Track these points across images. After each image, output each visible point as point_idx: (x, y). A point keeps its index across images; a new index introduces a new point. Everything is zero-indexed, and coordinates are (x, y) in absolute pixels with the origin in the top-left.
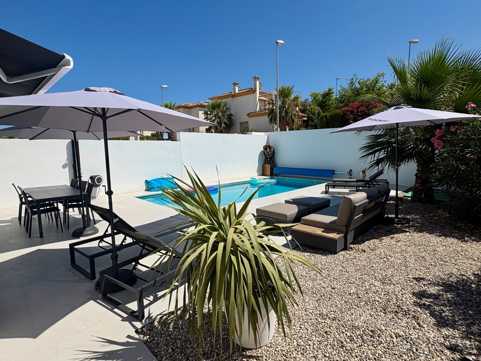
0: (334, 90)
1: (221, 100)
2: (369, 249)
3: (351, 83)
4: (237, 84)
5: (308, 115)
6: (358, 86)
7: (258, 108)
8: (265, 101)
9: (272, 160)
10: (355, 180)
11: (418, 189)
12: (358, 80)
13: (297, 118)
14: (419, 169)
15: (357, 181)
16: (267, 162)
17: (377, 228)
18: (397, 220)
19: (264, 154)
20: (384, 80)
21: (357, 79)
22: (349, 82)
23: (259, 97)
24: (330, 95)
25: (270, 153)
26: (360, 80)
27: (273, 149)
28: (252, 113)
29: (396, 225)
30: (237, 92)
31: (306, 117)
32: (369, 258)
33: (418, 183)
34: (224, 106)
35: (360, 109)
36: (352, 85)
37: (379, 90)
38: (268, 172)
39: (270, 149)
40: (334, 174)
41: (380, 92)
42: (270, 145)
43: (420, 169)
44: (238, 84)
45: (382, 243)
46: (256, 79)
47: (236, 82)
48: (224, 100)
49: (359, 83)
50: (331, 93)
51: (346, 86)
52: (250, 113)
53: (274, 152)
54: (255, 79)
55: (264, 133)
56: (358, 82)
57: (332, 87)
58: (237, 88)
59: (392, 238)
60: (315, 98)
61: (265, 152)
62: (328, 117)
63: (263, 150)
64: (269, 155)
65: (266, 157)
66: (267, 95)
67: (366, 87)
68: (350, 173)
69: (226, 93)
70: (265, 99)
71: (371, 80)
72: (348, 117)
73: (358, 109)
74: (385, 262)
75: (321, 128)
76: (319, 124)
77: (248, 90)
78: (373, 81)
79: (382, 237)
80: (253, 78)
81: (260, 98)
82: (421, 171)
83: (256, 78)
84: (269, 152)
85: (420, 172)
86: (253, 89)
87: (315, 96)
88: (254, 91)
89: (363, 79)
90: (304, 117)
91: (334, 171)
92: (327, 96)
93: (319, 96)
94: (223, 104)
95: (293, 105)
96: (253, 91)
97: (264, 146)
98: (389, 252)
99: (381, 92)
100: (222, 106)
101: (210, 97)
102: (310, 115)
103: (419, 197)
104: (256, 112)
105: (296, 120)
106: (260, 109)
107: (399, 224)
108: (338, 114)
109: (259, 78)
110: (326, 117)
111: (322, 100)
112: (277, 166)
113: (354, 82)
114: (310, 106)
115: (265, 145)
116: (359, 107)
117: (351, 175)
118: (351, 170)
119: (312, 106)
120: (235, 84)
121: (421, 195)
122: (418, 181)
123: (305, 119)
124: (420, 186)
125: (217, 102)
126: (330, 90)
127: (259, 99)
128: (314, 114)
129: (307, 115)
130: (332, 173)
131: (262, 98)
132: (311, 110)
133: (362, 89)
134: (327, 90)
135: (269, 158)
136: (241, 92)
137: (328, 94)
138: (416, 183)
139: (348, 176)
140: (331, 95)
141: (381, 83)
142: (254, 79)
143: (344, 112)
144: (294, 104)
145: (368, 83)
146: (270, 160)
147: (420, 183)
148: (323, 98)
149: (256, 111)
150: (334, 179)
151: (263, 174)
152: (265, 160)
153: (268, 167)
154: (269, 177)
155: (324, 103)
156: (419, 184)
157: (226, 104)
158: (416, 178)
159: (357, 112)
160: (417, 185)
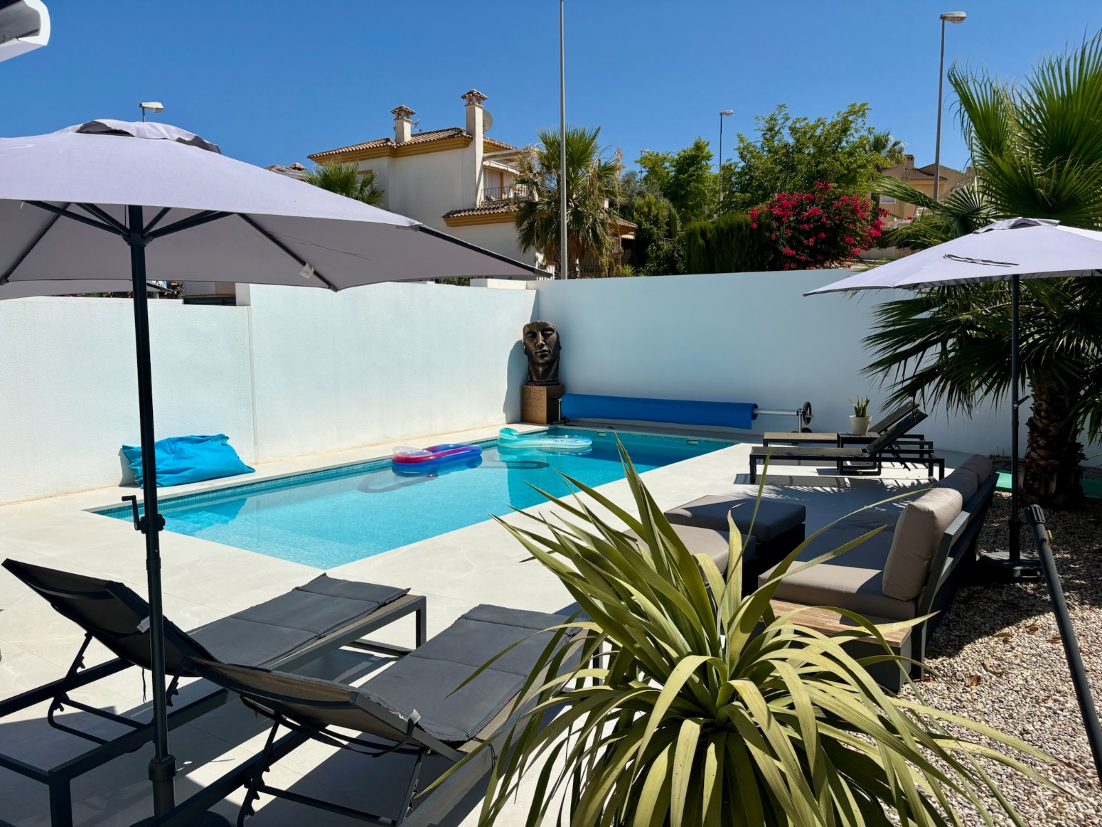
0: (712, 149)
1: (351, 165)
2: (987, 670)
3: (771, 130)
4: (408, 114)
5: (640, 224)
6: (791, 141)
7: (481, 197)
8: (501, 173)
9: (553, 371)
10: (834, 437)
11: (1038, 465)
12: (789, 123)
13: (609, 232)
14: (1041, 405)
15: (841, 441)
16: (537, 377)
17: (970, 597)
18: (1019, 568)
19: (527, 352)
20: (865, 127)
21: (787, 119)
22: (763, 125)
23: (484, 159)
24: (699, 162)
25: (545, 348)
26: (795, 123)
27: (554, 335)
28: (459, 212)
29: (1018, 584)
30: (408, 138)
31: (631, 229)
32: (1001, 701)
33: (1039, 447)
34: (364, 184)
35: (806, 211)
36: (773, 137)
37: (850, 154)
38: (541, 411)
39: (545, 336)
40: (754, 416)
41: (855, 161)
42: (546, 324)
43: (1044, 406)
44: (412, 113)
45: (1013, 648)
46: (474, 99)
47: (405, 106)
48: (363, 165)
49: (793, 130)
50: (704, 158)
51: (756, 139)
52: (453, 213)
53: (558, 346)
54: (470, 100)
55: (524, 282)
56: (790, 128)
57: (704, 140)
58: (407, 128)
59: (1033, 629)
60: (653, 171)
61: (531, 346)
62: (709, 235)
63: (521, 337)
64: (543, 357)
65: (532, 362)
66: (510, 154)
67: (814, 145)
68: (804, 413)
69: (370, 140)
70: (502, 167)
71: (827, 124)
72: (773, 237)
73: (799, 214)
74: (1055, 713)
75: (690, 270)
76: (679, 255)
77: (446, 134)
78: (833, 126)
79: (1002, 628)
80: (464, 97)
81: (487, 163)
82: (1046, 411)
83: (472, 98)
84: (542, 345)
85: (1042, 413)
86: (465, 134)
87: (653, 165)
88: (469, 140)
89: (805, 119)
90: (626, 230)
91: (755, 406)
92: (690, 165)
93: (667, 164)
94: (360, 179)
95: (596, 192)
96: (462, 138)
97: (528, 326)
98: (1048, 677)
99: (859, 162)
100: (359, 185)
101: (314, 152)
102: (646, 225)
103: (1042, 492)
104: (473, 210)
105: (608, 238)
106: (487, 198)
107: (1027, 581)
108: (739, 227)
109: (483, 98)
110: (703, 233)
111: (676, 177)
112: (568, 392)
113: (777, 129)
114: (641, 194)
115: (528, 322)
116: (802, 204)
117: (808, 420)
118: (808, 405)
119: (651, 197)
120: (402, 113)
121: (1047, 486)
122: (1037, 442)
123: (631, 237)
124: (1043, 458)
125: (340, 169)
126: (698, 147)
127: (484, 168)
128: (656, 222)
129: (635, 226)
130: (749, 415)
131: (494, 164)
132: (646, 210)
133: (800, 151)
134: (687, 146)
135: (542, 365)
136: (421, 139)
137: (692, 161)
138: (1033, 449)
139: (800, 423)
140: (703, 163)
141: (857, 136)
142: (465, 102)
143: (760, 221)
144: (600, 190)
145: (818, 132)
146: (546, 372)
147: (1044, 448)
148: (679, 171)
149: (475, 204)
150: (767, 436)
151: (524, 419)
152: (529, 373)
153: (540, 395)
154: (546, 428)
155: (683, 189)
156: (1041, 452)
157: (372, 178)
158: (1031, 433)
159: (798, 222)
160: (1034, 455)
